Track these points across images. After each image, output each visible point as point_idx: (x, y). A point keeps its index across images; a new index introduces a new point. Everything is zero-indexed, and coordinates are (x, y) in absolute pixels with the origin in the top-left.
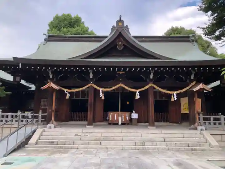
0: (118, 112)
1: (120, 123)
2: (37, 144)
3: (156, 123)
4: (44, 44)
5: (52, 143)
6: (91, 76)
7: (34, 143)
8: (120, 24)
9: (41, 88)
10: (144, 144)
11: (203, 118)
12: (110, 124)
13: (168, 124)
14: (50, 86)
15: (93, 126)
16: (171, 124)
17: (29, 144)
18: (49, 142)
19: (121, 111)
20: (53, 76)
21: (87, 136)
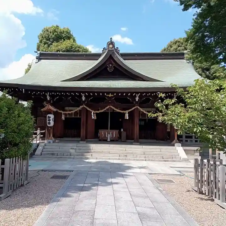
0: (107, 130)
1: (109, 140)
2: (41, 155)
3: (140, 140)
4: (36, 63)
5: (53, 154)
6: (84, 99)
7: (39, 154)
8: (111, 46)
9: (41, 110)
10: (126, 156)
11: (186, 136)
12: (100, 140)
13: (155, 141)
14: (49, 108)
15: (85, 142)
16: (158, 141)
17: (35, 155)
18: (51, 154)
19: (110, 129)
20: (50, 99)
21: (80, 149)
